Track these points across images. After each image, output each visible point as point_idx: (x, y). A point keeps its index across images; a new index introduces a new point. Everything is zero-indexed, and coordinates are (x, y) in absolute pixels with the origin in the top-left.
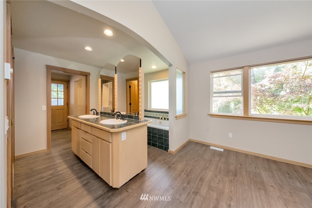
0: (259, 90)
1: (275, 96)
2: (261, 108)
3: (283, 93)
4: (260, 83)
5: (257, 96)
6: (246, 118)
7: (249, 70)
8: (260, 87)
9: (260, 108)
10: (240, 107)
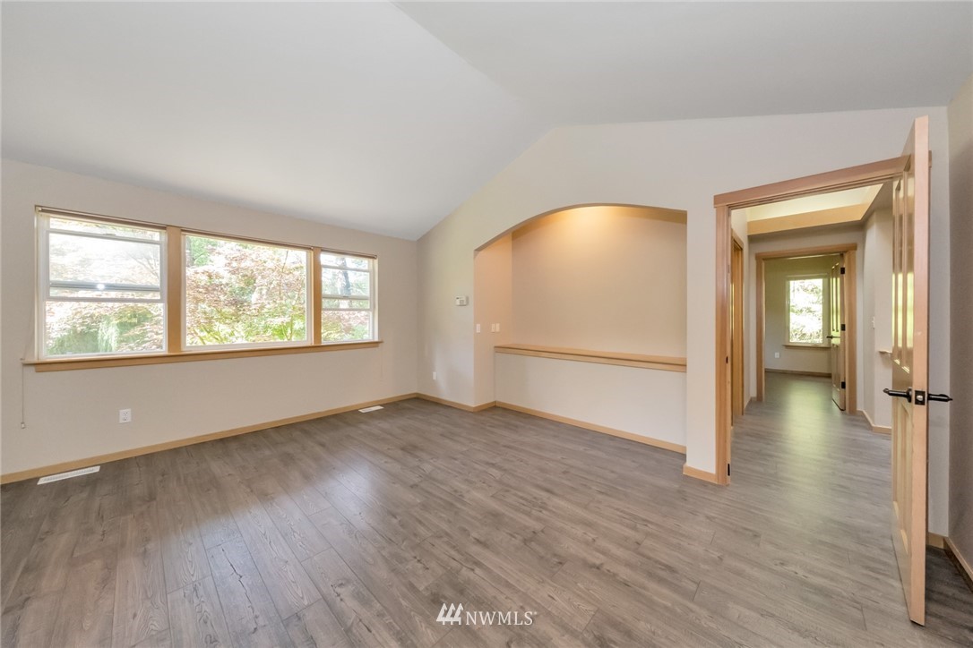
0: (203, 288)
1: (238, 303)
2: (209, 332)
3: (254, 297)
4: (205, 268)
5: (197, 301)
6: (177, 356)
7: (182, 237)
8: (205, 278)
9: (206, 333)
10: (147, 333)
